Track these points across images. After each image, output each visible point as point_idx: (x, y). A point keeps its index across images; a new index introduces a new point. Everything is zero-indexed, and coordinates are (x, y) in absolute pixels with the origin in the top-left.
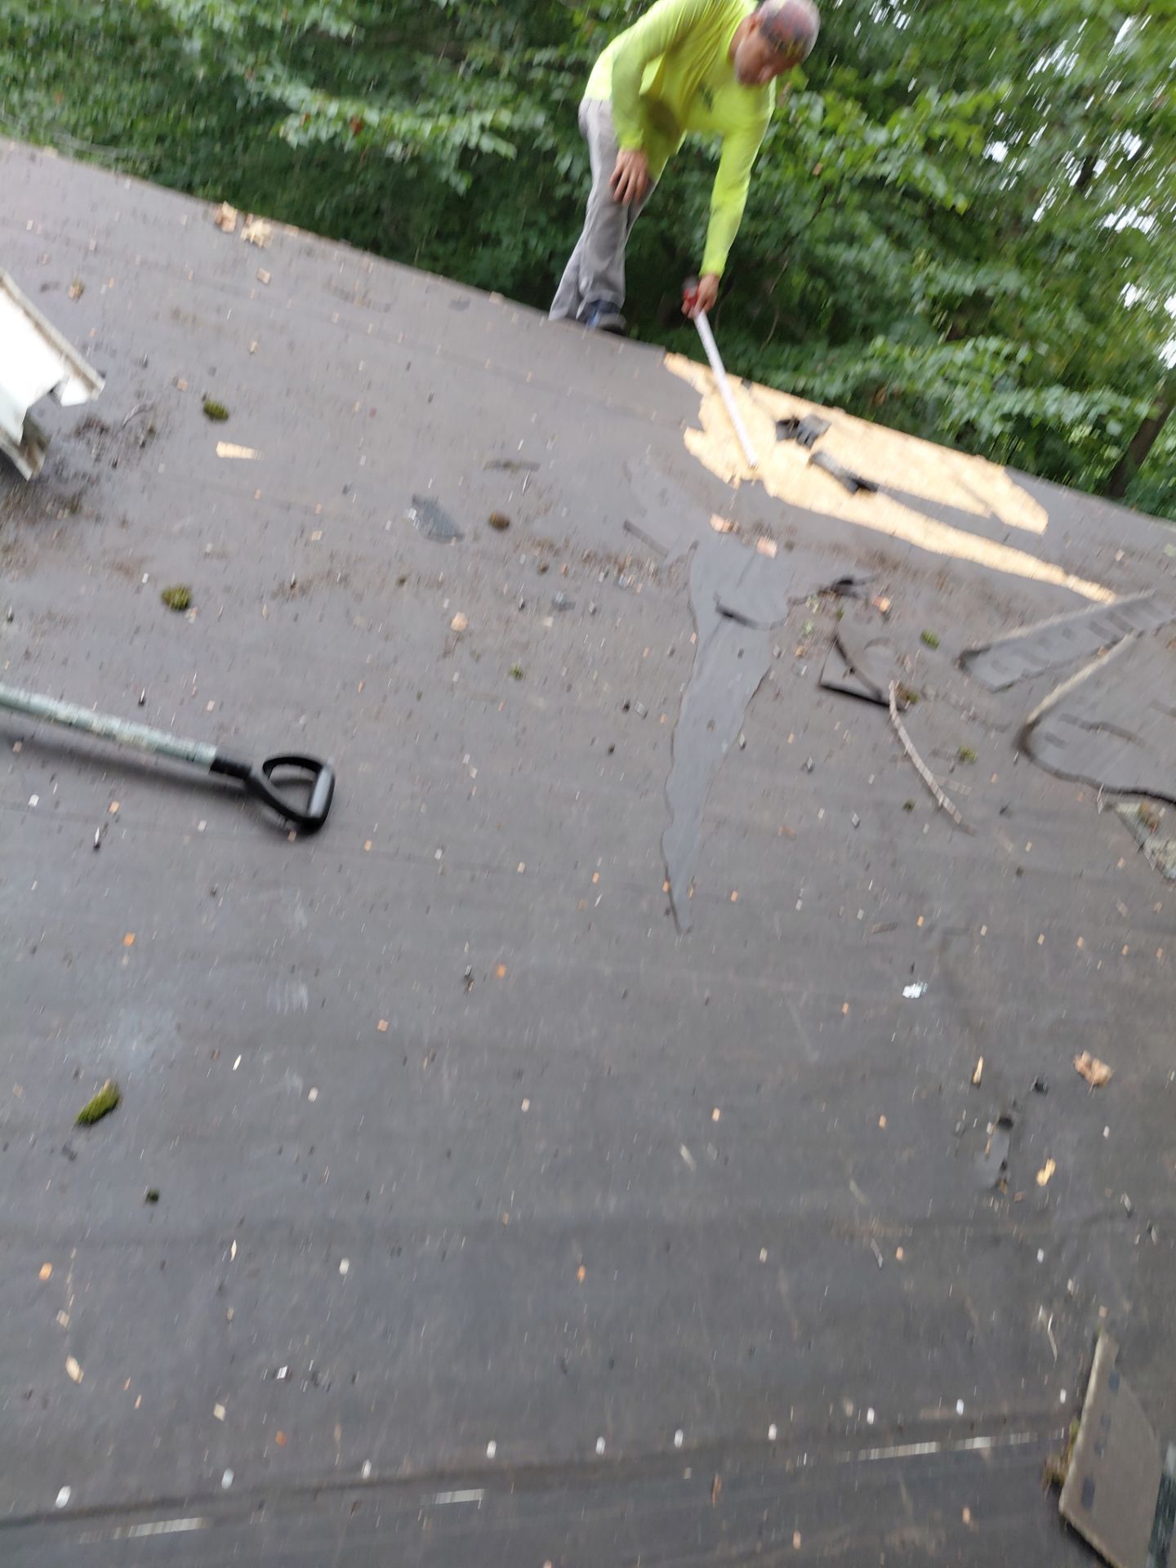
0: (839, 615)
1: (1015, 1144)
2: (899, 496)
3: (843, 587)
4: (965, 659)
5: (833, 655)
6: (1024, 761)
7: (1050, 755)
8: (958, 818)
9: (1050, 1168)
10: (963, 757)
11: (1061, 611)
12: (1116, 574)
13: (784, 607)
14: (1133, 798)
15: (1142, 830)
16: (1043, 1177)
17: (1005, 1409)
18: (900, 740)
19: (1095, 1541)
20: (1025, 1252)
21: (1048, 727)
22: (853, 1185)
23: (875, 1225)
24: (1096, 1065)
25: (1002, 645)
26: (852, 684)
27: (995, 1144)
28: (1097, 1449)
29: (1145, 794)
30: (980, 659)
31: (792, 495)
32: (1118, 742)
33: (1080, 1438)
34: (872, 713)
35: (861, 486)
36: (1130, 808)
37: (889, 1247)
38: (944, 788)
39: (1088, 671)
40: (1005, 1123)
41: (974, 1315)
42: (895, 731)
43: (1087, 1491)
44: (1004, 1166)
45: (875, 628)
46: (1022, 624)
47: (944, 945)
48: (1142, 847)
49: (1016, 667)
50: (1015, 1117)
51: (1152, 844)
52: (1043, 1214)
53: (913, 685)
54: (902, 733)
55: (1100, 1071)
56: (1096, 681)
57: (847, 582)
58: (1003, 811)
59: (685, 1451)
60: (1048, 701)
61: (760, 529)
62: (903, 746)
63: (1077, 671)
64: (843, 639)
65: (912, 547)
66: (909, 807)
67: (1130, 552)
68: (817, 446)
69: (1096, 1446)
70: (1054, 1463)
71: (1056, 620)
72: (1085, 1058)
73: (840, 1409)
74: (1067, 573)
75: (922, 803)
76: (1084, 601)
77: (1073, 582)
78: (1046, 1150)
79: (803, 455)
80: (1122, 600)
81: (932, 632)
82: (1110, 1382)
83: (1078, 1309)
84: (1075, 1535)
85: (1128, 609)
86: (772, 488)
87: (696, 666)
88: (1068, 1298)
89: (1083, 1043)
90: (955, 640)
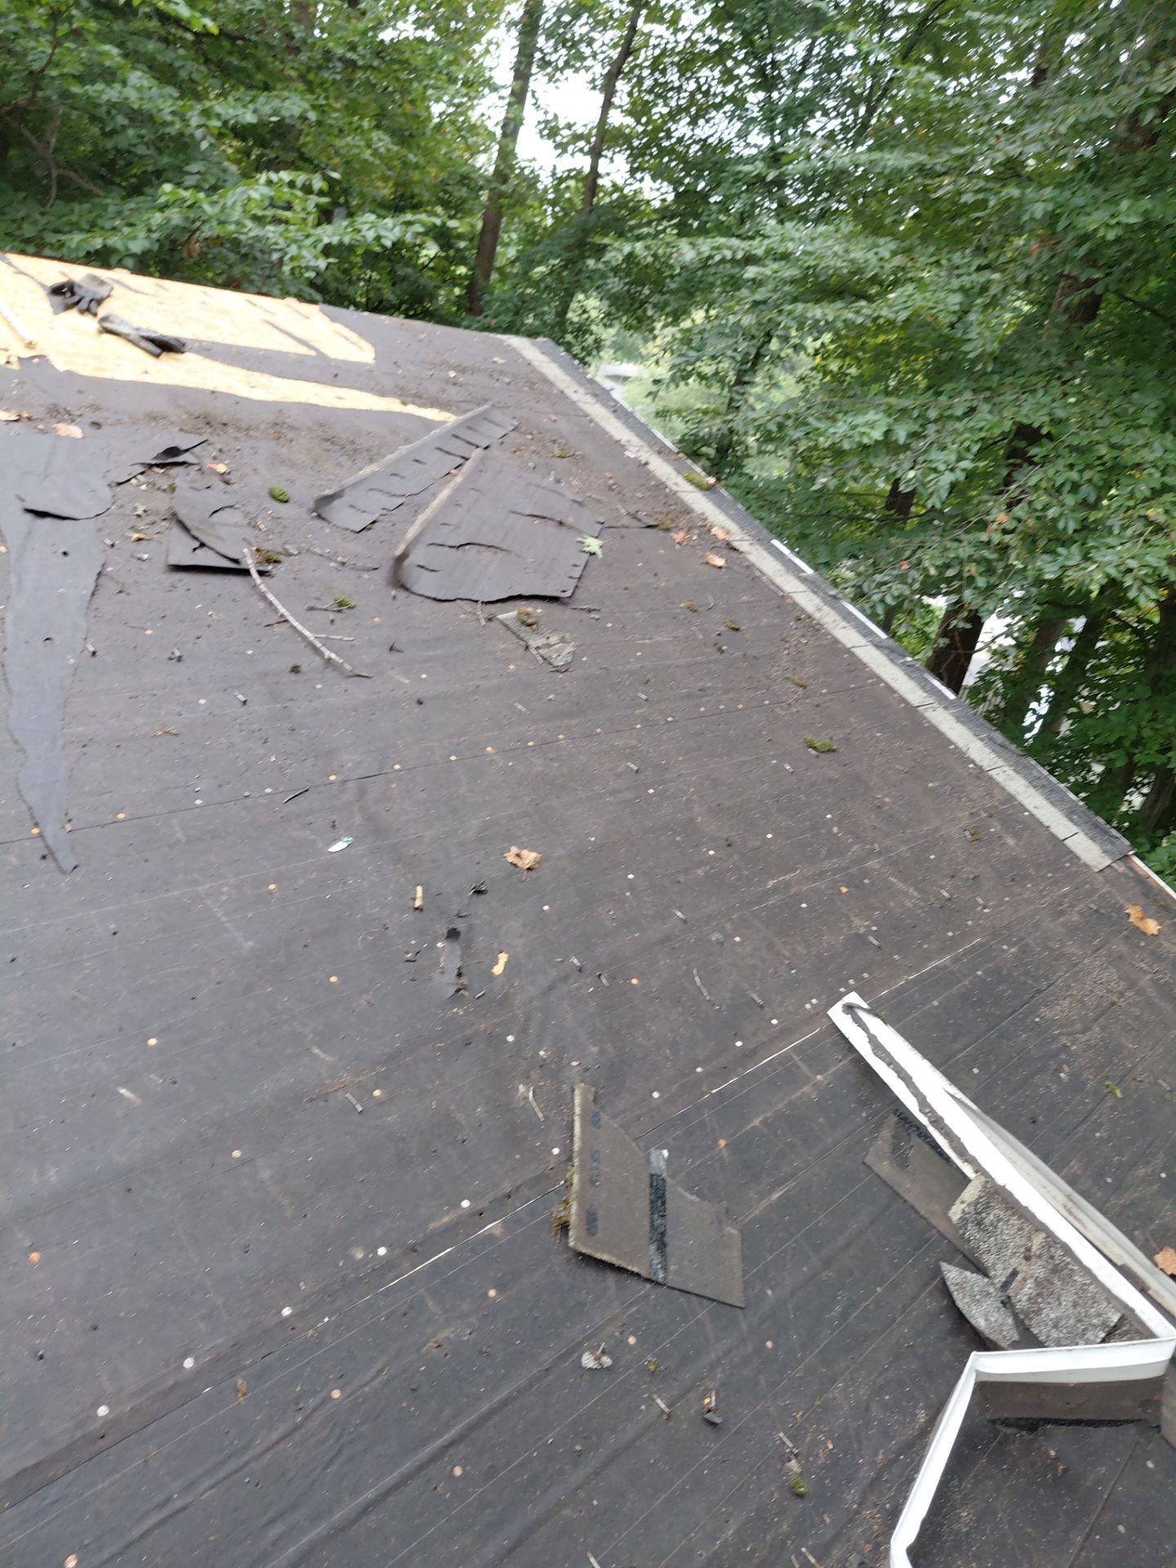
0: (173, 489)
1: (467, 951)
2: (209, 350)
3: (171, 458)
4: (322, 506)
5: (176, 531)
6: (402, 594)
7: (425, 584)
8: (348, 667)
9: (503, 958)
10: (342, 606)
11: (407, 441)
12: (453, 393)
13: (107, 493)
14: (509, 604)
15: (524, 632)
16: (498, 969)
17: (507, 1187)
18: (271, 603)
19: (605, 1257)
20: (496, 1040)
21: (416, 557)
22: (316, 1051)
23: (346, 1077)
24: (525, 853)
25: (354, 485)
26: (204, 558)
27: (447, 955)
28: (593, 1183)
29: (520, 597)
30: (336, 503)
31: (86, 369)
32: (487, 555)
33: (576, 1179)
34: (235, 582)
35: (164, 346)
36: (509, 614)
37: (364, 1091)
38: (326, 642)
39: (445, 493)
40: (453, 934)
41: (461, 1117)
42: (263, 597)
43: (590, 1221)
44: (459, 975)
45: (217, 496)
46: (371, 461)
47: (361, 793)
48: (527, 648)
49: (375, 504)
50: (460, 926)
51: (535, 642)
52: (505, 1000)
53: (272, 545)
54: (271, 597)
55: (530, 857)
56: (454, 502)
57: (173, 451)
58: (391, 649)
59: (198, 1372)
60: (412, 532)
61: (57, 413)
62: (276, 610)
63: (434, 495)
64: (183, 514)
65: (238, 401)
66: (295, 670)
67: (461, 370)
68: (102, 311)
69: (590, 1181)
70: (558, 1211)
71: (404, 449)
72: (514, 850)
73: (349, 1258)
74: (404, 403)
75: (308, 662)
76: (428, 425)
77: (412, 409)
78: (495, 946)
79: (90, 323)
80: (462, 417)
81: (279, 486)
82: (592, 1120)
83: (552, 1070)
84: (589, 1260)
85: (468, 426)
86: (61, 364)
87: (13, 579)
88: (542, 1065)
89: (511, 839)
90: (305, 491)
